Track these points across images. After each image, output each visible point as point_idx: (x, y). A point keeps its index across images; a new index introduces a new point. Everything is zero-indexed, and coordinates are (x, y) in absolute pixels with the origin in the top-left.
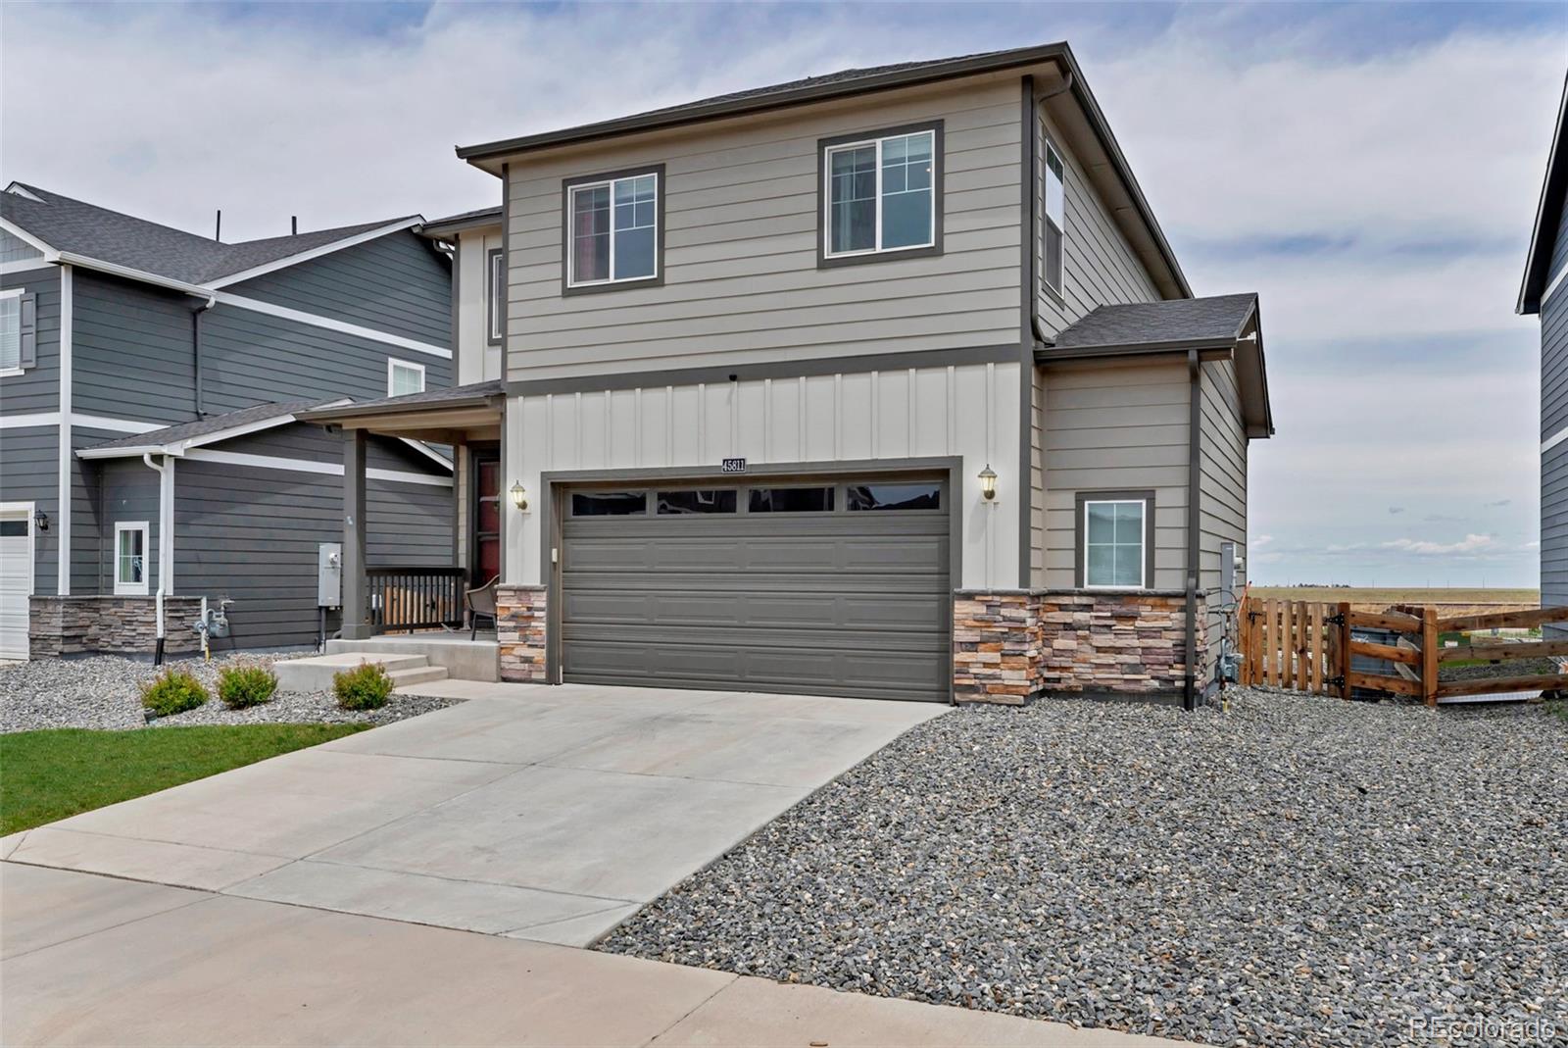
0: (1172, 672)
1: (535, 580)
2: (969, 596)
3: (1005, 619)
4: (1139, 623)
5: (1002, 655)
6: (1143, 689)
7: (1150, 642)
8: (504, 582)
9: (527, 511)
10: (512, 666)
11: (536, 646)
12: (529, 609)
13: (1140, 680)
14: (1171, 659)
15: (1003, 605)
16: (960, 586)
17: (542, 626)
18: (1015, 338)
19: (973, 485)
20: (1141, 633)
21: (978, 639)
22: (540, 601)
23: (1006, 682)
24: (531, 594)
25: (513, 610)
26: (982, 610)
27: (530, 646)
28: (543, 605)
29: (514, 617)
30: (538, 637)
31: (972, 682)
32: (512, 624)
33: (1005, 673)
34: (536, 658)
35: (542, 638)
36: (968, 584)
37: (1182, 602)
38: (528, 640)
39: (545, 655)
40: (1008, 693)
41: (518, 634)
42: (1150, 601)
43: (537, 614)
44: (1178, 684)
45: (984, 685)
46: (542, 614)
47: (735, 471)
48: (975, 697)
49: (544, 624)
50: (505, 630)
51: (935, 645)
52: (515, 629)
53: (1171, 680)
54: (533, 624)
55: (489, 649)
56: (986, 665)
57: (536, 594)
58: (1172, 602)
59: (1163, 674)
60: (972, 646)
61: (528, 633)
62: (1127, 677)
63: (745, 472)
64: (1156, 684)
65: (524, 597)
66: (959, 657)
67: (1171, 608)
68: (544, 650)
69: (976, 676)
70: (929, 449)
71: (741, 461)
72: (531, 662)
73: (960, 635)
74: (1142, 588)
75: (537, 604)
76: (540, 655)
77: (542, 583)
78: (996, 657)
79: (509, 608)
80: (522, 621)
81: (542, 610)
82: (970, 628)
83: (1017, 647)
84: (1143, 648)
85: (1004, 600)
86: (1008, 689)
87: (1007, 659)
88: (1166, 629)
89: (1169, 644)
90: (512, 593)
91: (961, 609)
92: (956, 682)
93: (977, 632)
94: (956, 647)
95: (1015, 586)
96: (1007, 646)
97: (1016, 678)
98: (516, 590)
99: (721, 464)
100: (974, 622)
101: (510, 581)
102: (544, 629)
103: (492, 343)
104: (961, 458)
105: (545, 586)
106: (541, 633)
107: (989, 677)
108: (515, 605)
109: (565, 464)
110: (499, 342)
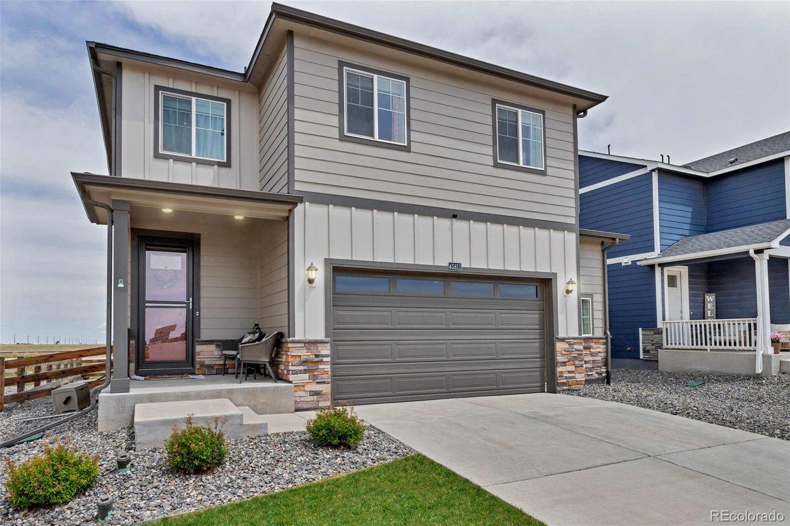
0: (602, 370)
1: (321, 336)
2: (562, 340)
3: (577, 350)
4: (592, 350)
5: (576, 367)
6: (594, 378)
7: (595, 358)
8: (294, 336)
9: (313, 285)
10: (302, 399)
11: (324, 383)
12: (317, 356)
13: (592, 375)
14: (599, 365)
15: (575, 343)
16: (558, 335)
17: (328, 368)
18: (572, 221)
19: (560, 286)
20: (592, 355)
21: (567, 360)
22: (325, 350)
23: (577, 380)
24: (318, 345)
25: (303, 358)
26: (567, 346)
27: (318, 383)
28: (328, 352)
29: (304, 362)
30: (325, 375)
31: (565, 381)
32: (302, 368)
33: (577, 376)
34: (324, 391)
35: (327, 377)
36: (561, 334)
37: (604, 341)
38: (317, 378)
39: (330, 388)
40: (578, 384)
41: (308, 375)
42: (594, 341)
43: (325, 359)
44: (604, 375)
45: (569, 382)
46: (328, 359)
47: (455, 270)
48: (565, 388)
49: (329, 366)
50: (295, 373)
52: (305, 371)
53: (601, 374)
54: (320, 367)
56: (570, 372)
57: (322, 345)
58: (600, 341)
59: (599, 371)
60: (564, 364)
61: (316, 373)
62: (589, 373)
63: (462, 272)
64: (597, 375)
65: (312, 347)
66: (559, 369)
67: (600, 343)
68: (330, 385)
69: (566, 378)
70: (543, 269)
71: (459, 265)
72: (319, 394)
73: (560, 358)
74: (590, 335)
75: (323, 352)
76: (326, 389)
77: (326, 337)
78: (572, 368)
79: (300, 356)
80: (310, 366)
81: (327, 356)
82: (563, 355)
83: (580, 363)
84: (593, 361)
85: (576, 341)
86: (578, 383)
87: (577, 369)
88: (599, 352)
89: (600, 359)
90: (303, 345)
91: (560, 346)
92: (559, 381)
93: (565, 357)
94: (559, 365)
95: (577, 335)
96: (577, 363)
97: (580, 377)
98: (305, 343)
99: (446, 265)
100: (564, 353)
101: (298, 336)
102: (329, 370)
103: (157, 156)
104: (556, 274)
105: (328, 339)
106: (326, 373)
107: (571, 378)
108: (305, 354)
109: (342, 255)
110: (166, 158)
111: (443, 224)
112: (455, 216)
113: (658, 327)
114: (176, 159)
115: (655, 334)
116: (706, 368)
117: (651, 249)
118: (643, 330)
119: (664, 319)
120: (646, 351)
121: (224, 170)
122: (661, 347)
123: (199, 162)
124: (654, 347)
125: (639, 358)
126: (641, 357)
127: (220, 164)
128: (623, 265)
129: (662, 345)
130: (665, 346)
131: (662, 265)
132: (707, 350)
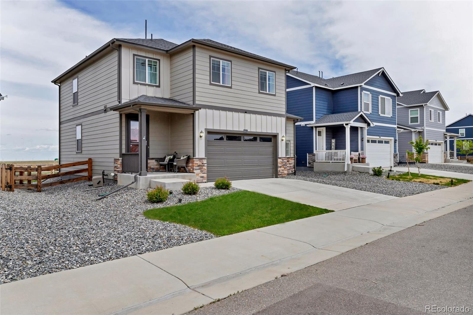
1: (203, 156)
2: (280, 158)
3: (285, 162)
4: (290, 162)
7: (291, 165)
8: (195, 157)
9: (202, 138)
10: (199, 179)
11: (205, 173)
12: (203, 164)
13: (289, 172)
14: (292, 168)
15: (284, 159)
17: (206, 168)
18: (284, 113)
19: (280, 138)
20: (290, 164)
21: (281, 166)
22: (205, 161)
24: (203, 160)
25: (198, 164)
26: (282, 161)
27: (203, 173)
28: (206, 162)
30: (205, 171)
31: (281, 173)
32: (198, 168)
33: (285, 171)
35: (206, 171)
36: (280, 156)
37: (294, 159)
38: (203, 172)
41: (200, 170)
42: (291, 158)
43: (205, 165)
44: (293, 172)
46: (206, 165)
47: (245, 132)
48: (281, 176)
49: (206, 167)
50: (196, 169)
51: (272, 167)
52: (199, 169)
54: (204, 167)
56: (282, 170)
59: (292, 170)
60: (280, 167)
61: (202, 170)
63: (248, 133)
64: (291, 172)
65: (201, 161)
66: (279, 169)
67: (292, 159)
69: (281, 172)
70: (274, 131)
71: (247, 130)
72: (203, 177)
73: (279, 165)
74: (289, 156)
75: (204, 162)
76: (205, 175)
77: (205, 156)
78: (283, 169)
79: (197, 164)
80: (200, 167)
81: (205, 164)
85: (285, 159)
86: (285, 174)
87: (285, 169)
88: (292, 163)
89: (292, 165)
90: (198, 160)
91: (279, 160)
92: (279, 173)
94: (279, 167)
95: (285, 156)
96: (285, 167)
97: (286, 172)
98: (199, 159)
99: (243, 130)
100: (281, 163)
101: (197, 157)
102: (206, 169)
103: (134, 83)
104: (278, 133)
105: (206, 158)
106: (205, 170)
107: (283, 172)
108: (199, 163)
109: (210, 127)
110: (137, 84)
111: (242, 115)
112: (246, 112)
113: (314, 153)
114: (141, 84)
115: (313, 156)
116: (329, 169)
117: (312, 120)
118: (308, 154)
119: (316, 150)
120: (309, 163)
121: (157, 89)
122: (314, 161)
123: (149, 85)
124: (312, 162)
125: (307, 166)
126: (308, 166)
127: (156, 86)
128: (302, 125)
129: (315, 160)
130: (316, 161)
131: (316, 127)
132: (330, 162)
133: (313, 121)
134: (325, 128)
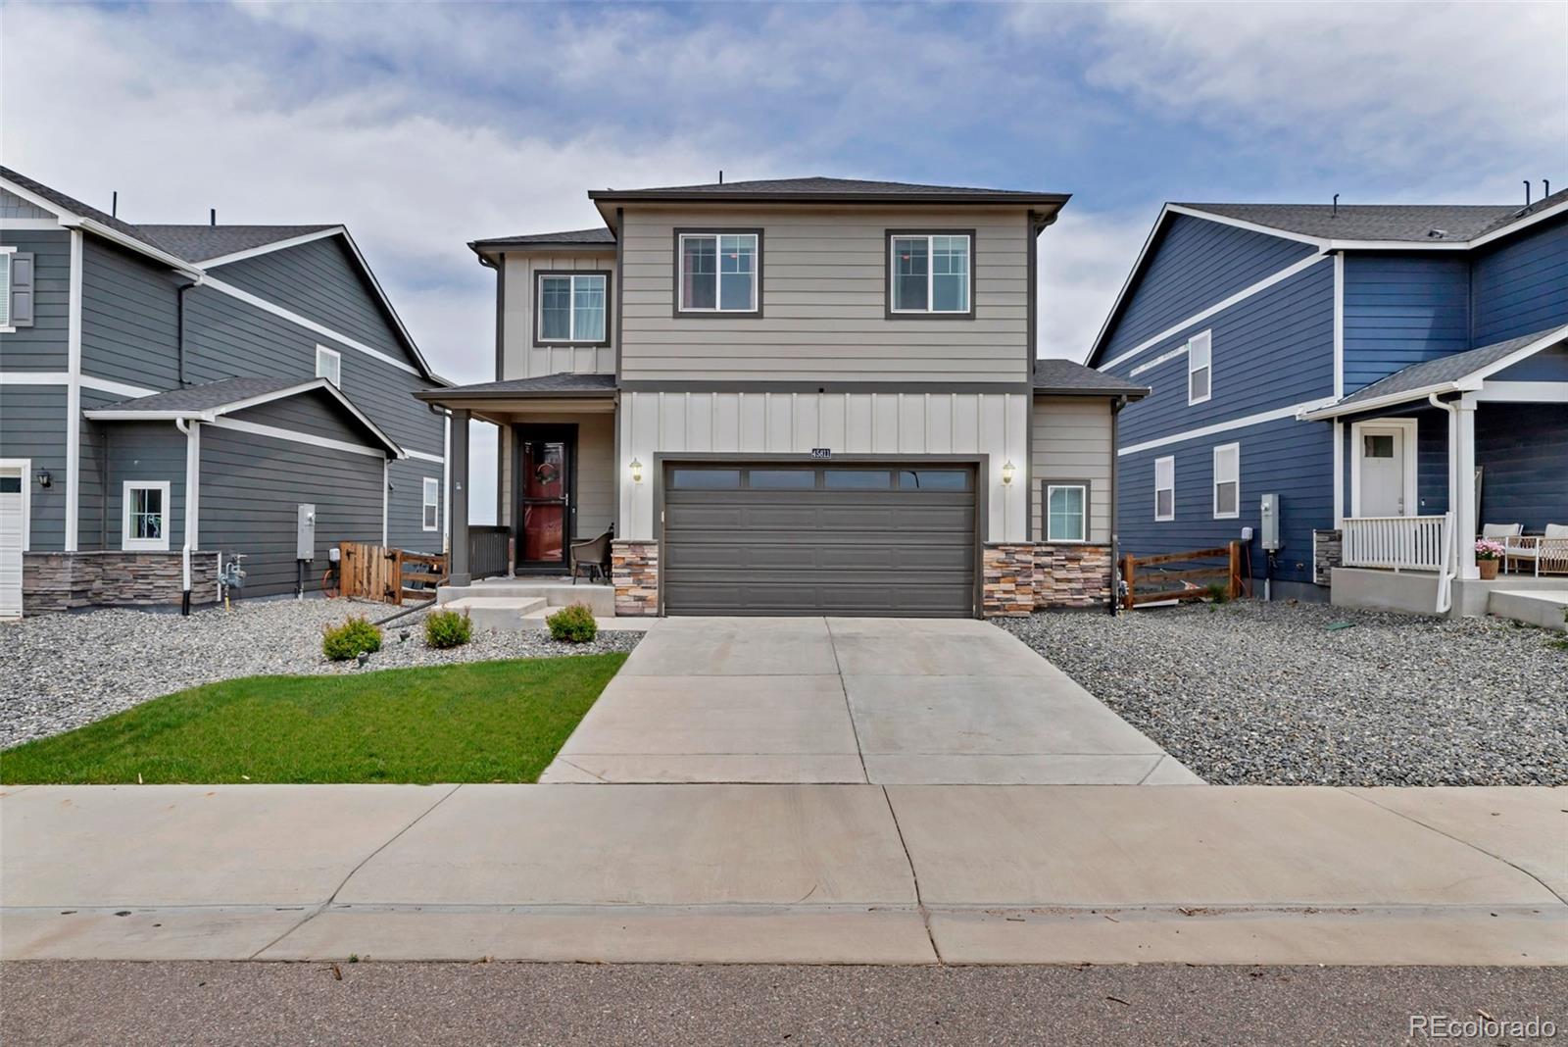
0: (1102, 593)
1: (648, 536)
2: (994, 547)
3: (1017, 562)
4: (1082, 563)
5: (1017, 585)
6: (1085, 604)
7: (1089, 575)
8: (618, 537)
9: (641, 481)
10: (626, 604)
11: (650, 588)
12: (642, 559)
13: (1082, 599)
14: (1101, 585)
15: (1016, 552)
16: (987, 540)
17: (655, 572)
18: (1023, 379)
19: (996, 472)
20: (1083, 570)
21: (1000, 575)
22: (652, 552)
23: (1019, 603)
24: (645, 547)
25: (627, 560)
26: (1003, 556)
27: (643, 588)
28: (656, 555)
29: (629, 565)
30: (652, 581)
31: (996, 604)
32: (626, 571)
33: (1019, 597)
34: (650, 597)
35: (654, 582)
36: (992, 540)
37: (1108, 550)
38: (643, 583)
39: (657, 594)
40: (1021, 610)
41: (632, 579)
42: (1089, 549)
43: (650, 562)
44: (1105, 600)
45: (1004, 605)
46: (655, 562)
47: (821, 457)
48: (997, 613)
49: (656, 571)
50: (619, 575)
51: (962, 580)
52: (629, 575)
53: (1101, 599)
54: (646, 570)
55: (608, 591)
56: (1005, 592)
57: (648, 547)
58: (1101, 549)
59: (1097, 595)
60: (996, 580)
61: (641, 577)
62: (1075, 597)
63: (829, 458)
64: (1092, 601)
65: (638, 549)
66: (986, 587)
67: (1101, 554)
68: (656, 591)
69: (999, 600)
70: (966, 448)
71: (827, 451)
72: (644, 600)
73: (988, 572)
74: (1083, 541)
75: (650, 555)
76: (652, 594)
77: (654, 538)
78: (1012, 587)
79: (624, 558)
80: (636, 569)
81: (654, 559)
82: (996, 568)
83: (1026, 580)
84: (1084, 579)
86: (1020, 608)
87: (1019, 588)
88: (1098, 566)
89: (1100, 576)
90: (626, 547)
91: (988, 555)
92: (986, 604)
93: (999, 570)
94: (986, 581)
96: (1019, 579)
97: (1026, 599)
98: (630, 544)
99: (811, 451)
100: (997, 564)
101: (623, 537)
102: (656, 574)
103: (537, 345)
104: (987, 455)
105: (656, 541)
106: (653, 577)
107: (1007, 600)
108: (629, 555)
109: (675, 447)
110: (544, 345)
111: (808, 400)
112: (821, 391)
113: (1336, 528)
114: (554, 345)
115: (1331, 540)
116: (1383, 601)
117: (1329, 391)
118: (1318, 533)
119: (1347, 512)
120: (1320, 571)
121: (603, 352)
122: (1337, 562)
123: (577, 345)
125: (1312, 582)
126: (1315, 581)
127: (598, 345)
129: (1340, 559)
130: (1346, 560)
131: (1348, 420)
133: (1332, 394)
134: (1416, 420)
